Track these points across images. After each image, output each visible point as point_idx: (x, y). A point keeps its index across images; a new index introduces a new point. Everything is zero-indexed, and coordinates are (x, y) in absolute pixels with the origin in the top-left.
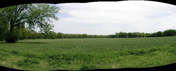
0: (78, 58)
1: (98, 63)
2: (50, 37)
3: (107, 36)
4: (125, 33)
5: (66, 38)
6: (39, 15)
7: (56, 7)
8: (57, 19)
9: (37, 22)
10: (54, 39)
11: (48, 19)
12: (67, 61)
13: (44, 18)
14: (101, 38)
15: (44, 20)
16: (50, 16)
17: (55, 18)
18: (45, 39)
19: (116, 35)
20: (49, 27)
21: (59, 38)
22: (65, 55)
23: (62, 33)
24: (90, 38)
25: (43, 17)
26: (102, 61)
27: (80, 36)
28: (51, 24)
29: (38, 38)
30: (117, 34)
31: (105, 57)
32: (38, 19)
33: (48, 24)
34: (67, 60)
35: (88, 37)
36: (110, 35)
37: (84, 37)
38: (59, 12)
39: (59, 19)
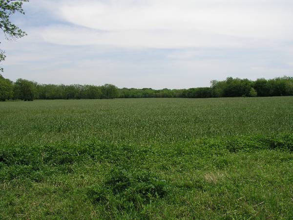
0: (93, 157)
1: (164, 168)
3: (184, 91)
4: (246, 81)
5: (48, 98)
8: (16, 31)
14: (163, 97)
17: (7, 29)
19: (214, 88)
21: (22, 99)
23: (31, 83)
24: (127, 97)
26: (174, 164)
27: (92, 93)
30: (217, 86)
31: (180, 153)
35: (119, 95)
36: (193, 89)
37: (107, 94)
38: (22, 10)
39: (24, 34)
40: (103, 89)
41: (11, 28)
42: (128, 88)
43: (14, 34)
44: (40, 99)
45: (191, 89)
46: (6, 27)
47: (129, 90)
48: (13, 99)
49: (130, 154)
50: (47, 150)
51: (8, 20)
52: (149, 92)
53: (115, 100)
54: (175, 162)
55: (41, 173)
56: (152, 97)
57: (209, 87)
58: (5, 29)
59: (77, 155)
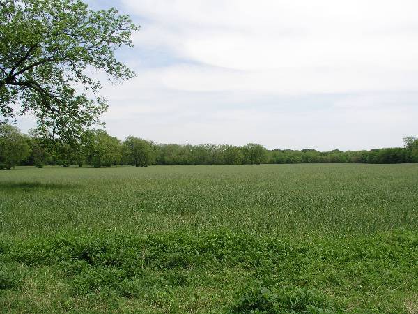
0: (220, 257)
2: (90, 157)
3: (364, 153)
5: (168, 164)
6: (34, 48)
7: (121, 13)
8: (122, 71)
9: (23, 84)
10: (108, 166)
11: (78, 74)
12: (172, 272)
13: (59, 65)
14: (333, 162)
15: (59, 74)
16: (89, 60)
17: (111, 69)
18: (65, 166)
19: (410, 148)
20: (82, 108)
22: (159, 242)
23: (145, 142)
24: (279, 162)
25: (56, 60)
26: (350, 275)
27: (230, 157)
28: (90, 96)
29: (30, 162)
30: (415, 145)
31: (360, 256)
32: (30, 68)
33: (76, 95)
34: (172, 265)
35: (269, 160)
36: (377, 151)
37: (251, 159)
38: (131, 42)
39: (134, 75)
40: (245, 150)
41: (115, 67)
42: (281, 149)
43: (120, 75)
44: (156, 164)
45: (373, 150)
46: (109, 66)
47: (283, 152)
48: (122, 165)
49: (277, 256)
50: (152, 245)
51: (112, 56)
52: (312, 155)
53: (262, 167)
54: (352, 272)
55: (136, 281)
56: (316, 162)
57: (402, 147)
58: (108, 69)
59: (195, 254)
